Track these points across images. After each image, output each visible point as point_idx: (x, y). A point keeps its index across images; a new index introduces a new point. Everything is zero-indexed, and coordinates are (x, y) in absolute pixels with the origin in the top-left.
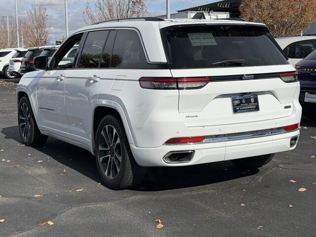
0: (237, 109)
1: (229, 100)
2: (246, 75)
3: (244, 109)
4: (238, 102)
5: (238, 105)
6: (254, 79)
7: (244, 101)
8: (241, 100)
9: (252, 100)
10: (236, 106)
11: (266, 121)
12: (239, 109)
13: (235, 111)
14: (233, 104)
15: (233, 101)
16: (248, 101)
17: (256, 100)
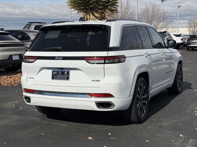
0: (54, 77)
1: (51, 71)
2: (57, 57)
3: (59, 78)
4: (55, 73)
5: (56, 75)
6: (63, 59)
7: (60, 73)
8: (58, 72)
9: (66, 73)
10: (54, 75)
11: (71, 87)
12: (56, 77)
13: (53, 78)
14: (53, 74)
15: (53, 72)
16: (63, 73)
17: (68, 73)
